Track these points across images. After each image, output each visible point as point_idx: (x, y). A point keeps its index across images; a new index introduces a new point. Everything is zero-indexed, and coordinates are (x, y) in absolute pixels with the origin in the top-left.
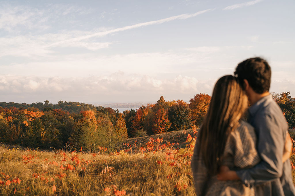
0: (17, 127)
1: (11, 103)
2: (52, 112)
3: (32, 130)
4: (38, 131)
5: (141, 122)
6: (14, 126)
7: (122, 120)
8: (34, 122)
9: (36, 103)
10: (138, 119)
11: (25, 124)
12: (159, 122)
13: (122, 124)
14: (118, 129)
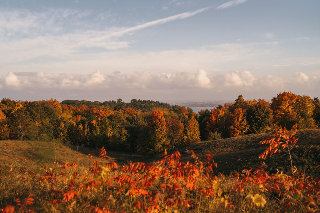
0: (84, 127)
1: (84, 101)
2: (122, 112)
3: (99, 130)
4: (105, 132)
5: (216, 123)
6: (81, 126)
7: (194, 121)
8: (101, 121)
9: (108, 101)
10: (212, 120)
12: (235, 124)
13: (194, 125)
14: (190, 131)
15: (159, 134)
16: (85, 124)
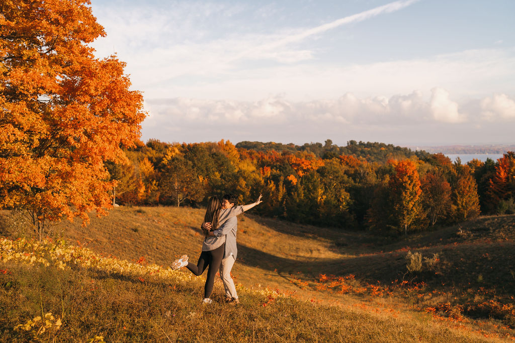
0: (277, 186)
1: (271, 143)
2: (336, 161)
3: (303, 192)
4: (312, 195)
5: (507, 183)
6: (272, 185)
7: (469, 179)
8: (306, 177)
9: (310, 143)
10: (500, 178)
11: (291, 181)
13: (470, 186)
14: (461, 197)
15: (409, 201)
16: (279, 182)
